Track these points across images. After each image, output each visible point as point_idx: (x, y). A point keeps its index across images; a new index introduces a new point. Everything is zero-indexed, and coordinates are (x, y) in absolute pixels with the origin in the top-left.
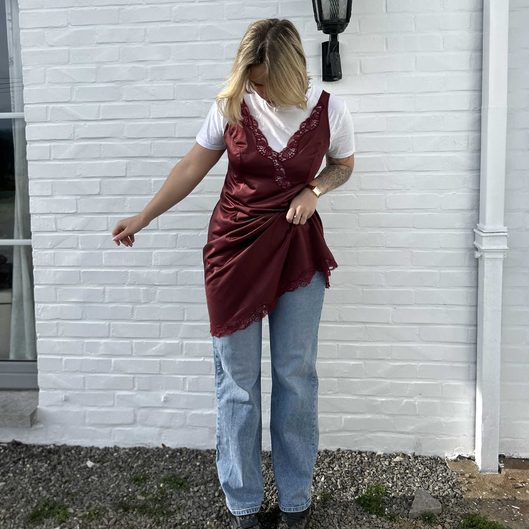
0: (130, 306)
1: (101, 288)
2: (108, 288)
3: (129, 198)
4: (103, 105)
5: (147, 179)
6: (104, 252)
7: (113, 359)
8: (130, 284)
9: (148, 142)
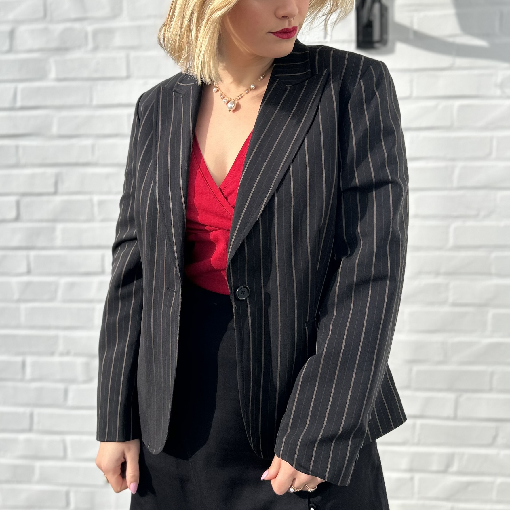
0: (61, 386)
1: (19, 359)
2: (29, 360)
3: (60, 226)
4: (21, 86)
5: (87, 197)
6: (23, 306)
7: (38, 464)
8: (62, 354)
9: (88, 142)
